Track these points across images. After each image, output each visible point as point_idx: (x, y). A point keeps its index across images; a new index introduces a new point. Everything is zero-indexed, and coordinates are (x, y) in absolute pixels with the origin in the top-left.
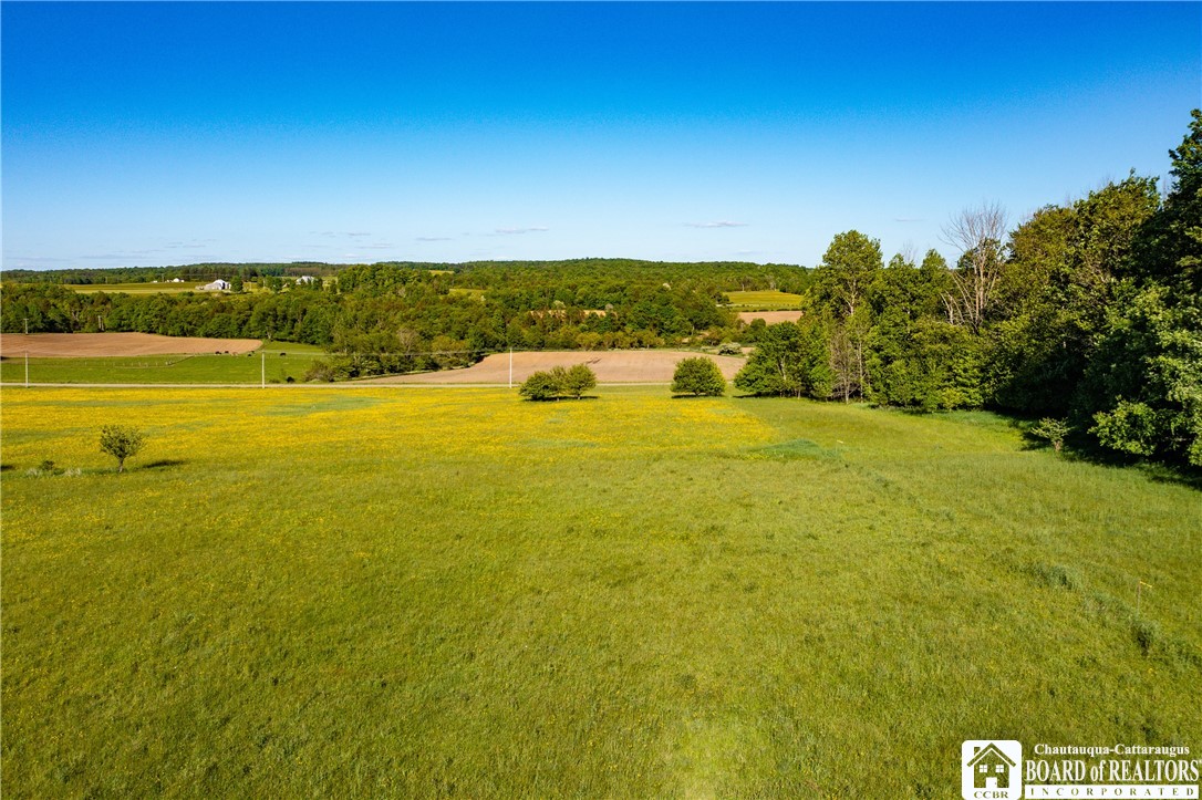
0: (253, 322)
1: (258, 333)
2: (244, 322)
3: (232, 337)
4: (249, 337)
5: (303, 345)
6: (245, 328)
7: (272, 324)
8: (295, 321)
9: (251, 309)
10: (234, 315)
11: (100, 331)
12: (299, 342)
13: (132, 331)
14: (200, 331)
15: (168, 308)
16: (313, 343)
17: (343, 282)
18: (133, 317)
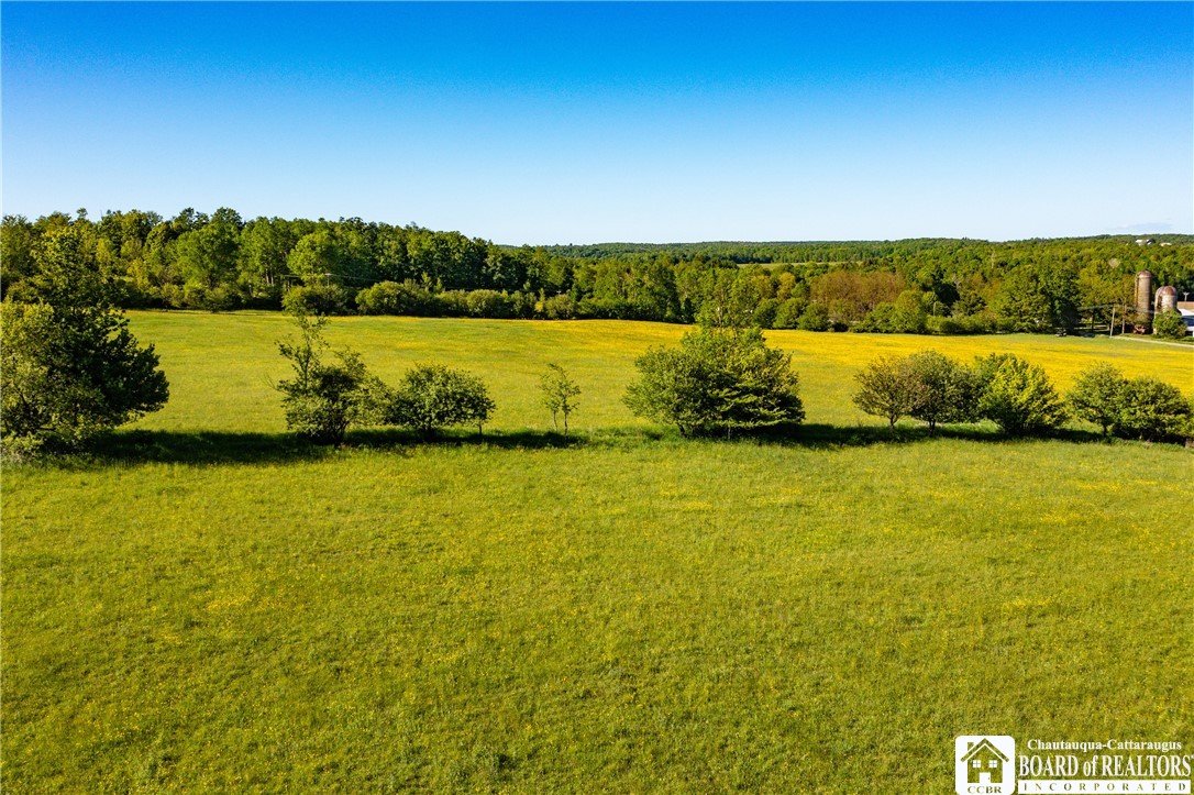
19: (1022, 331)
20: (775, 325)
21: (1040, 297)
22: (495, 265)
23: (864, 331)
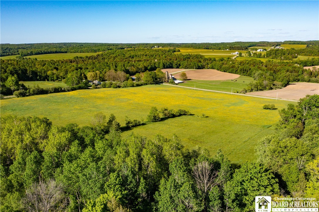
0: (239, 70)
1: (239, 73)
2: (237, 70)
3: (234, 73)
4: (237, 74)
5: (249, 77)
6: (237, 72)
7: (243, 71)
8: (248, 71)
9: (239, 68)
10: (235, 69)
11: (208, 69)
12: (248, 76)
13: (214, 69)
14: (228, 71)
15: (222, 65)
16: (251, 77)
17: (267, 54)
18: (215, 66)
19: (149, 84)
20: (106, 87)
21: (152, 78)
22: (30, 73)
23: (124, 87)
